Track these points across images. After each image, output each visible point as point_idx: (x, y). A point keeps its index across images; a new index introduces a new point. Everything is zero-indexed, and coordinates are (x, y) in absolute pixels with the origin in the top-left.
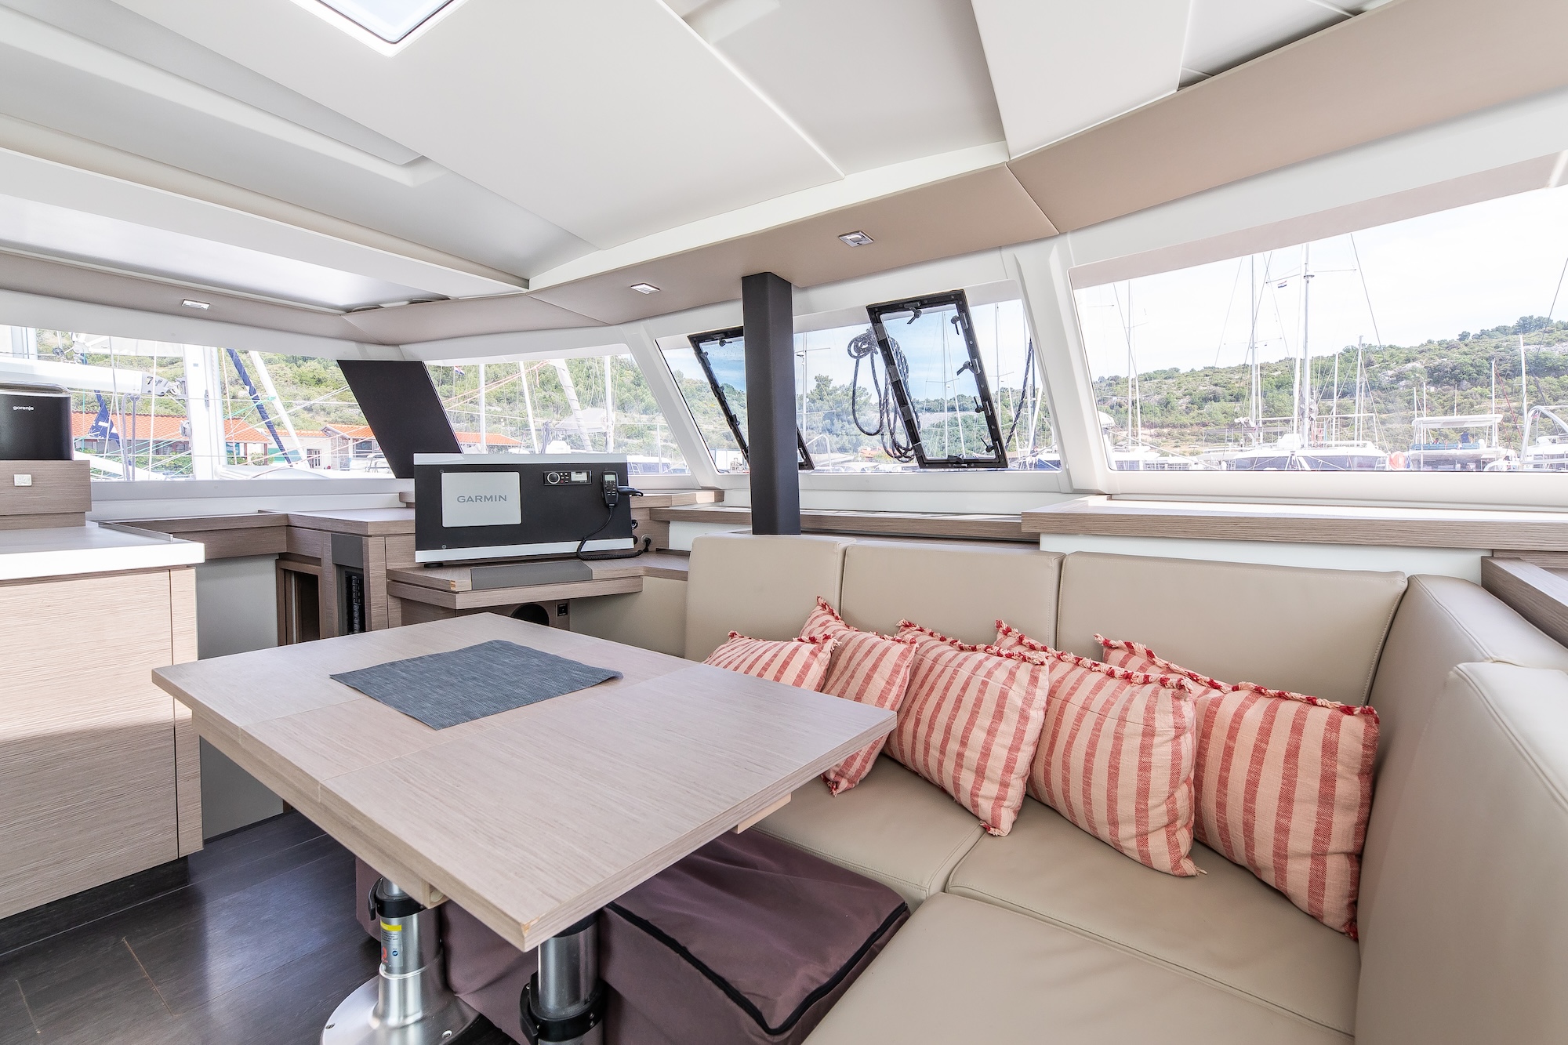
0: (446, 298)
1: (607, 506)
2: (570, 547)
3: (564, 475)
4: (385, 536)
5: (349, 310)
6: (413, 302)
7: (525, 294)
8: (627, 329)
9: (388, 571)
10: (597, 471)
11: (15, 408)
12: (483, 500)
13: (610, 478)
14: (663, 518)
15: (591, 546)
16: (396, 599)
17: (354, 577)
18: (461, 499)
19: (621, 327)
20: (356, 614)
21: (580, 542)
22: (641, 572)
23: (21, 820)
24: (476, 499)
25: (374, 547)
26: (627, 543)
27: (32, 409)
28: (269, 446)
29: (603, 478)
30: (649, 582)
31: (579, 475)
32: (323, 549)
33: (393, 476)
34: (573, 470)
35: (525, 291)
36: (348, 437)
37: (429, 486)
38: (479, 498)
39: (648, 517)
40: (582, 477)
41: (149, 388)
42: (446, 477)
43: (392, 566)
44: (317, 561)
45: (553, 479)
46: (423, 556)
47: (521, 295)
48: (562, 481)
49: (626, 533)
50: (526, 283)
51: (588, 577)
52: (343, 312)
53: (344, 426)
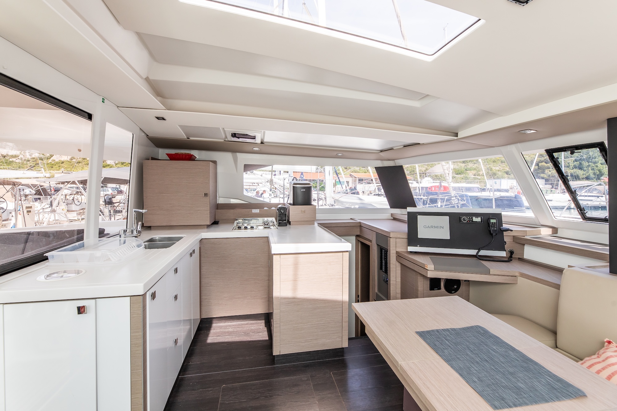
0: (419, 144)
1: (492, 234)
2: (473, 252)
3: (469, 218)
4: (396, 238)
5: (381, 151)
6: (405, 146)
7: (456, 140)
8: (503, 149)
9: (396, 251)
10: (487, 218)
11: (302, 190)
12: (434, 227)
13: (493, 221)
14: (521, 242)
15: (483, 253)
16: (399, 263)
17: (383, 250)
18: (425, 227)
19: (500, 148)
20: (383, 264)
21: (478, 250)
22: (517, 274)
23: (309, 324)
24: (431, 227)
25: (392, 242)
26: (503, 254)
27: (305, 190)
28: (336, 180)
29: (490, 221)
30: (521, 280)
31: (477, 219)
32: (373, 237)
33: (389, 207)
34: (474, 216)
35: (456, 138)
36: (357, 177)
37: (412, 220)
38: (432, 227)
39: (512, 240)
40: (479, 219)
41: (317, 171)
42: (419, 217)
43: (398, 250)
44: (371, 241)
45: (465, 220)
46: (411, 249)
47: (455, 140)
48: (469, 221)
49: (503, 249)
50: (456, 135)
51: (488, 272)
52: (379, 152)
53: (355, 173)
